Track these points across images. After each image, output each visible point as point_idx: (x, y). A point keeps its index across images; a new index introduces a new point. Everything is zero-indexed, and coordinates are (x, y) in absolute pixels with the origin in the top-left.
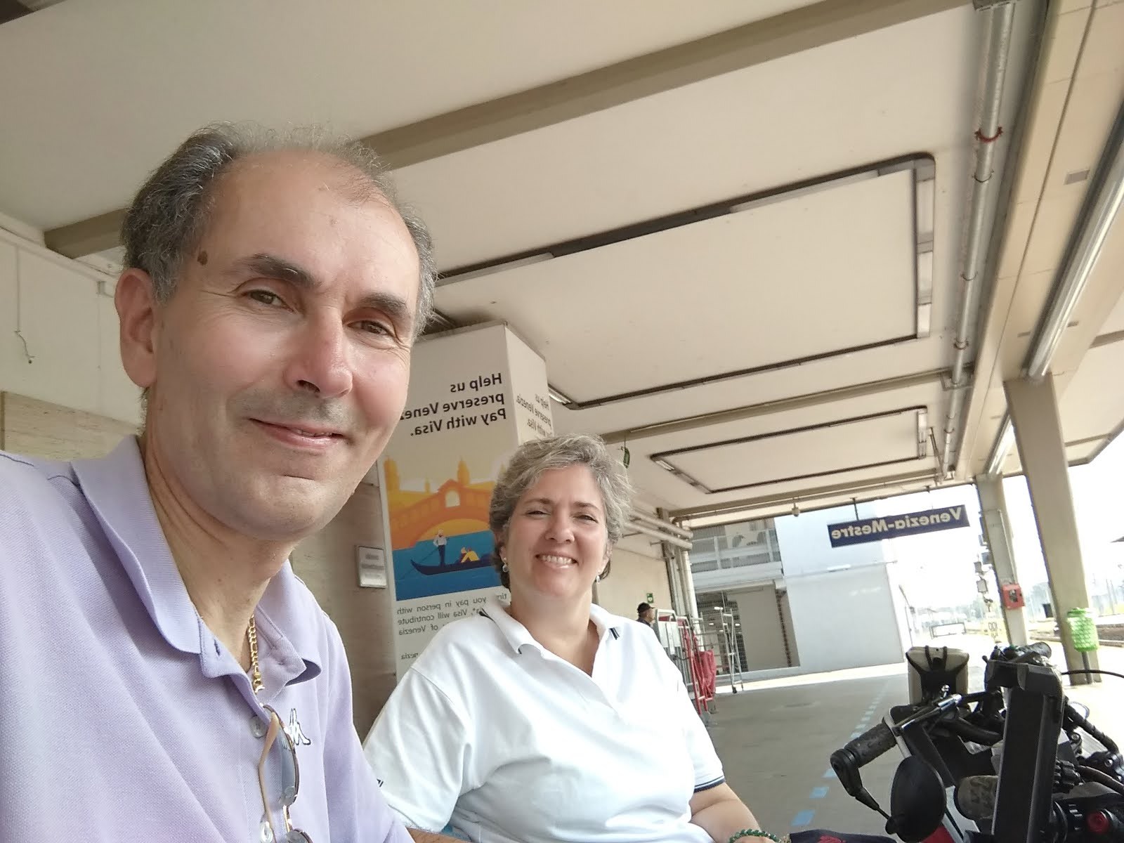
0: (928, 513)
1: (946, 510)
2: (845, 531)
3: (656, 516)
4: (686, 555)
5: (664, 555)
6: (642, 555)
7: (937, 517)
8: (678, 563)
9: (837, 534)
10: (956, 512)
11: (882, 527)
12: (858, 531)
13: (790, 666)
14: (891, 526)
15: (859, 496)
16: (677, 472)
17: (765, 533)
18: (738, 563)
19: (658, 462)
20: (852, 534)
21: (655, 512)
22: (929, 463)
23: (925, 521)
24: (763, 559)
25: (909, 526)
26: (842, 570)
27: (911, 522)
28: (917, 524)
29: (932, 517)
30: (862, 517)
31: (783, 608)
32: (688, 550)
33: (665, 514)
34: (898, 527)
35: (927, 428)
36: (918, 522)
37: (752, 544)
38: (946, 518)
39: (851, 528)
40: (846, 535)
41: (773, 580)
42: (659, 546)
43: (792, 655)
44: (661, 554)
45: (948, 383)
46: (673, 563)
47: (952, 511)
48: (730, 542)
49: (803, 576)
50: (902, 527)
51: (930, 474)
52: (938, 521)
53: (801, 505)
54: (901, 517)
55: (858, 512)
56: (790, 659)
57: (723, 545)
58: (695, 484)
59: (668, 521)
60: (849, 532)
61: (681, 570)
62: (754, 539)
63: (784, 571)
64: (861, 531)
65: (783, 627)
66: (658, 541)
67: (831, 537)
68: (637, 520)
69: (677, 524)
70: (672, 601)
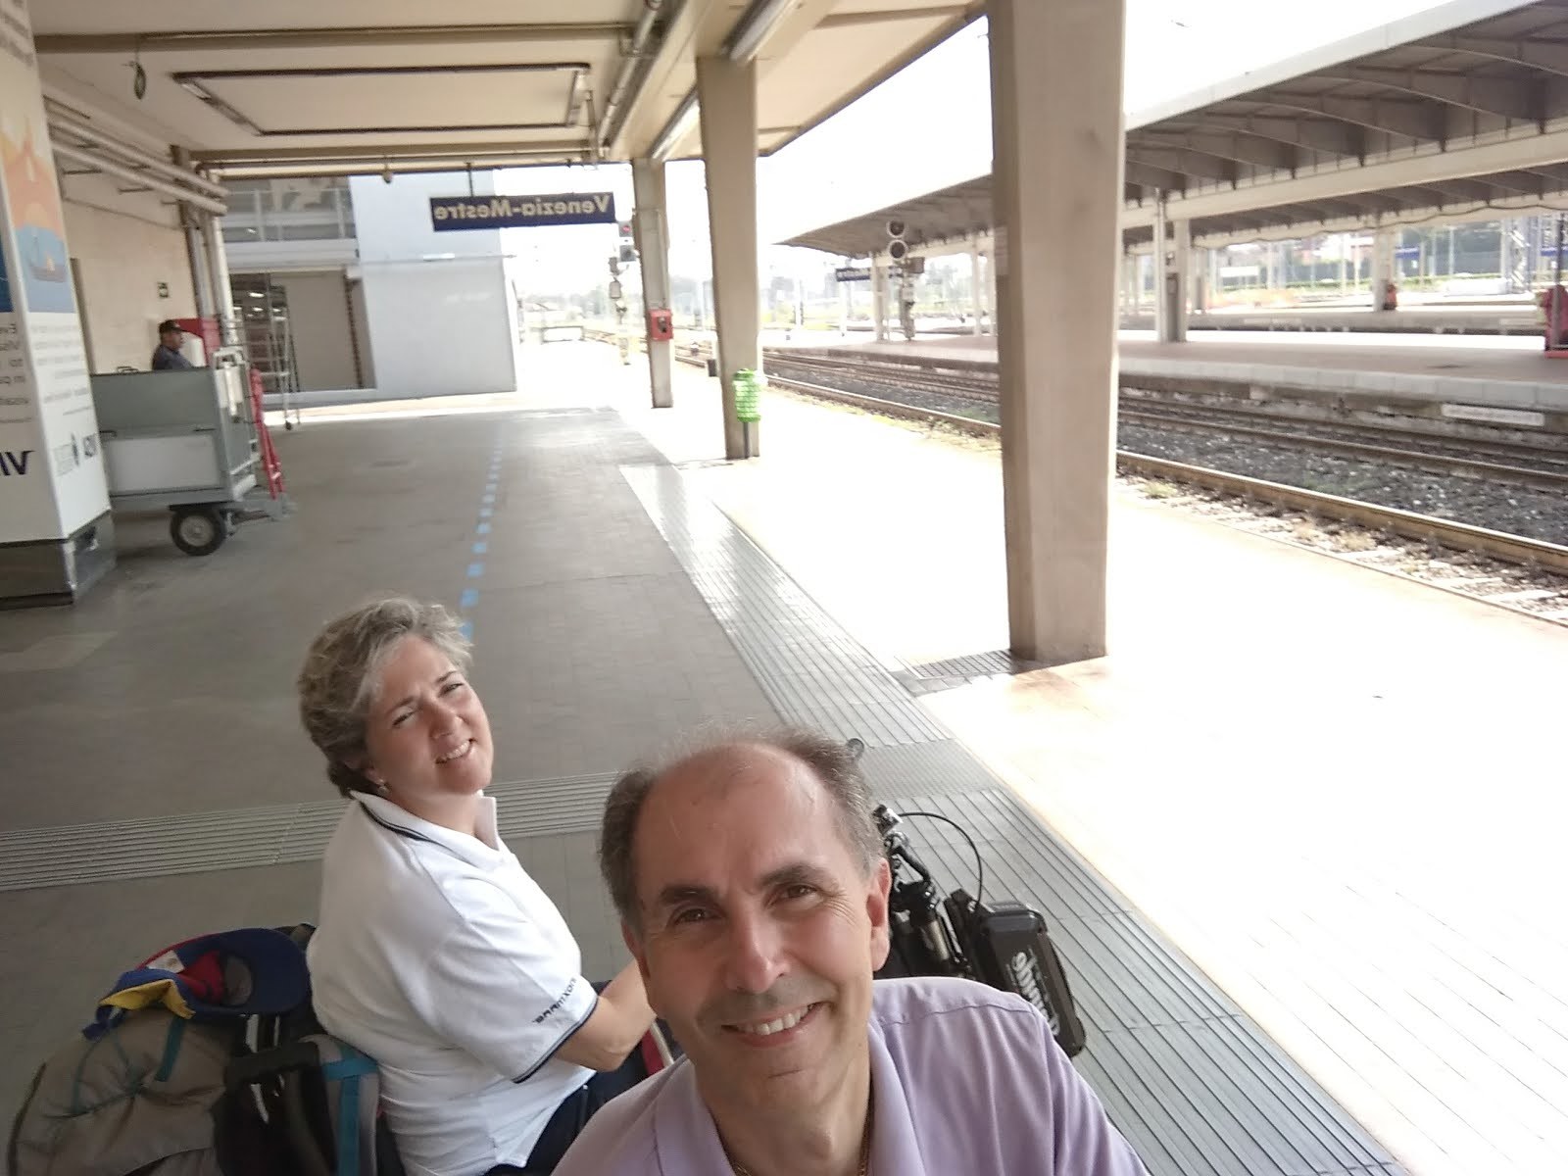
0: (567, 198)
1: (589, 197)
2: (452, 209)
3: (170, 159)
4: (217, 223)
5: (183, 222)
6: (149, 222)
7: (577, 204)
8: (204, 233)
9: (442, 213)
10: (601, 199)
11: (504, 210)
12: (471, 212)
13: (362, 388)
14: (517, 210)
15: (477, 163)
16: (213, 101)
17: (332, 194)
18: (291, 234)
19: (185, 86)
20: (463, 216)
21: (168, 151)
22: (578, 132)
23: (562, 209)
24: (330, 232)
25: (540, 212)
26: (442, 260)
27: (544, 209)
28: (549, 212)
29: (571, 204)
30: (479, 192)
31: (354, 304)
32: (220, 215)
33: (185, 156)
34: (526, 213)
35: (585, 91)
36: (552, 208)
37: (310, 206)
38: (588, 208)
39: (461, 207)
40: (455, 216)
41: (344, 265)
42: (175, 209)
43: (364, 370)
44: (177, 220)
45: (626, 41)
46: (197, 238)
47: (597, 199)
48: (277, 201)
49: (386, 263)
50: (531, 213)
51: (577, 147)
52: (578, 211)
53: (392, 166)
54: (531, 200)
55: (473, 184)
56: (360, 376)
57: (268, 205)
58: (240, 120)
59: (187, 169)
60: (458, 212)
61: (209, 245)
62: (316, 199)
63: (361, 254)
64: (476, 213)
65: (353, 334)
66: (174, 200)
67: (433, 216)
68: (141, 168)
69: (203, 173)
70: (196, 293)
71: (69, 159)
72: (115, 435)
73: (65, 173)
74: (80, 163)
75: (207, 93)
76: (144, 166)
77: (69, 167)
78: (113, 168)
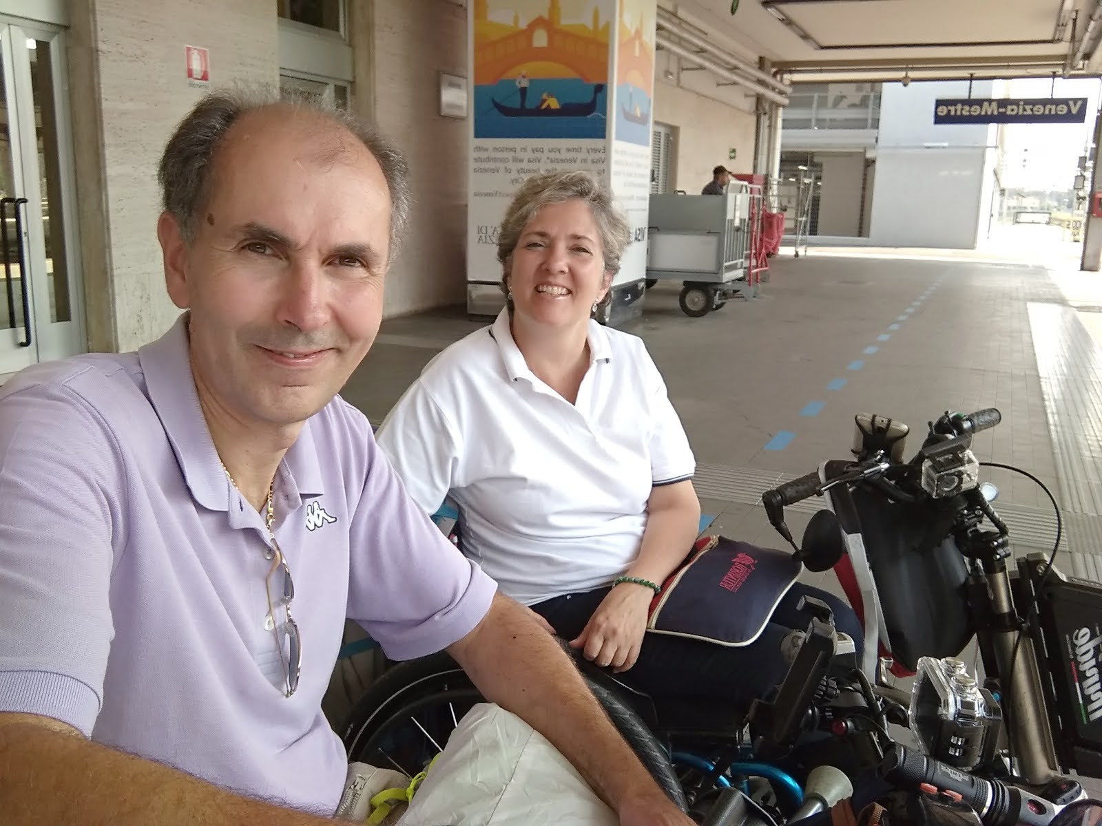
0: (1044, 102)
1: (1065, 102)
2: (952, 108)
3: (757, 66)
4: (781, 111)
5: (757, 109)
6: (733, 107)
7: (1053, 107)
8: (770, 118)
9: (943, 111)
10: (1075, 104)
11: (993, 109)
12: (966, 111)
13: (860, 236)
14: (1002, 110)
15: (978, 73)
16: (788, 22)
17: (869, 96)
18: (834, 124)
19: (769, 9)
20: (958, 113)
21: (757, 59)
22: (1062, 48)
23: (1039, 110)
24: (860, 124)
25: (1021, 113)
26: (938, 147)
27: (1025, 110)
28: (1029, 112)
29: (1048, 107)
30: (974, 96)
31: (869, 178)
32: (784, 106)
33: (767, 64)
34: (1009, 113)
35: (1071, 11)
36: (1032, 110)
37: (853, 106)
38: (1063, 110)
39: (959, 106)
40: (953, 113)
41: (865, 148)
42: (754, 100)
43: (865, 225)
44: (754, 108)
46: (765, 121)
47: (1071, 103)
48: (830, 101)
49: (896, 147)
50: (1014, 113)
51: (1060, 60)
52: (1053, 112)
53: (912, 74)
54: (1016, 102)
55: (972, 90)
56: (861, 229)
57: (823, 103)
58: (805, 37)
59: (768, 73)
60: (956, 110)
61: (772, 127)
62: (857, 101)
63: (879, 140)
64: (969, 111)
65: (863, 197)
66: (753, 93)
67: (936, 113)
68: (734, 69)
69: (779, 77)
70: (756, 158)
71: (686, 59)
72: (658, 230)
73: (683, 69)
74: (694, 62)
75: (784, 15)
76: (736, 68)
77: (686, 65)
78: (713, 67)
